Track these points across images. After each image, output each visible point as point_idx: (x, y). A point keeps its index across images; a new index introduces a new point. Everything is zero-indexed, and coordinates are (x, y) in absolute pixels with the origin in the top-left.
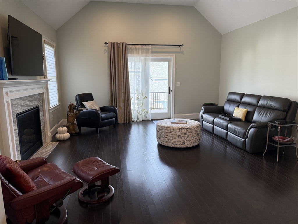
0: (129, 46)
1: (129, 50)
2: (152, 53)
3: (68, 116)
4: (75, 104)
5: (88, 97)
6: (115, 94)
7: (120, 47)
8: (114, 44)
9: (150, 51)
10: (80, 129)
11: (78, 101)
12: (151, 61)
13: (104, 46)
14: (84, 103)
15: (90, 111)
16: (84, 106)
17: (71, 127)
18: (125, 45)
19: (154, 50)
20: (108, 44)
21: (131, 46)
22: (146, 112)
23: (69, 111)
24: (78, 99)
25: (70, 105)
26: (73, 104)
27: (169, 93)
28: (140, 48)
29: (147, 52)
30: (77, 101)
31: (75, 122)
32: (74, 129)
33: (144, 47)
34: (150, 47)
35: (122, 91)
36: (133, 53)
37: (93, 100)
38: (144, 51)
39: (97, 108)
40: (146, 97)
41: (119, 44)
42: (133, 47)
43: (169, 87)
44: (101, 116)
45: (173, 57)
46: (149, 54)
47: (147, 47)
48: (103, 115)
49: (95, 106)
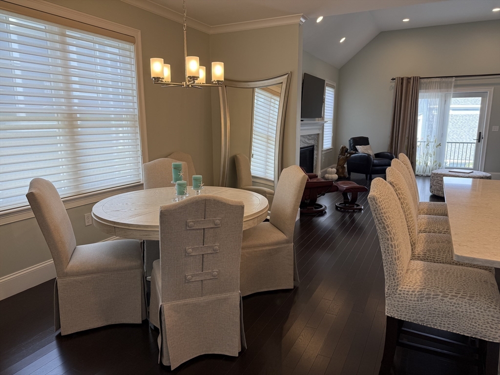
0: (422, 80)
1: (422, 85)
2: (456, 86)
3: (339, 159)
4: (348, 147)
5: (364, 141)
6: (397, 139)
7: (410, 82)
8: (402, 79)
9: (453, 84)
10: (349, 174)
11: (352, 145)
12: (453, 97)
13: (391, 82)
14: (358, 147)
15: (361, 156)
16: (356, 150)
17: (340, 171)
18: (417, 80)
19: (459, 82)
20: (395, 79)
21: (425, 80)
22: (438, 165)
23: (340, 154)
24: (351, 142)
25: (342, 148)
26: (345, 147)
27: (479, 141)
28: (438, 82)
29: (448, 86)
30: (350, 144)
31: (346, 166)
32: (343, 173)
33: (444, 79)
34: (454, 79)
35: (407, 136)
36: (428, 88)
37: (368, 144)
38: (444, 84)
39: (372, 153)
40: (440, 144)
41: (409, 79)
42: (429, 80)
43: (480, 133)
44: (373, 162)
45: (490, 91)
46: (451, 88)
47: (450, 79)
48: (375, 161)
49: (369, 151)
